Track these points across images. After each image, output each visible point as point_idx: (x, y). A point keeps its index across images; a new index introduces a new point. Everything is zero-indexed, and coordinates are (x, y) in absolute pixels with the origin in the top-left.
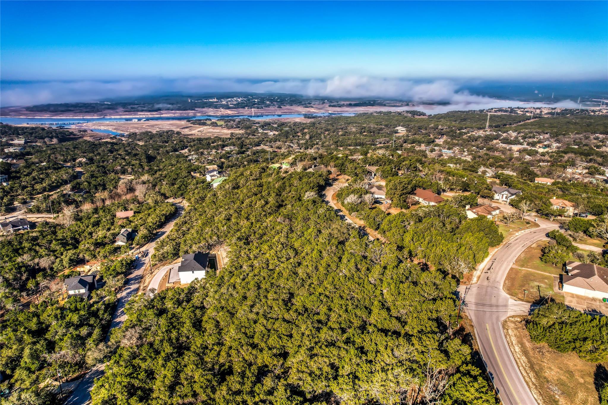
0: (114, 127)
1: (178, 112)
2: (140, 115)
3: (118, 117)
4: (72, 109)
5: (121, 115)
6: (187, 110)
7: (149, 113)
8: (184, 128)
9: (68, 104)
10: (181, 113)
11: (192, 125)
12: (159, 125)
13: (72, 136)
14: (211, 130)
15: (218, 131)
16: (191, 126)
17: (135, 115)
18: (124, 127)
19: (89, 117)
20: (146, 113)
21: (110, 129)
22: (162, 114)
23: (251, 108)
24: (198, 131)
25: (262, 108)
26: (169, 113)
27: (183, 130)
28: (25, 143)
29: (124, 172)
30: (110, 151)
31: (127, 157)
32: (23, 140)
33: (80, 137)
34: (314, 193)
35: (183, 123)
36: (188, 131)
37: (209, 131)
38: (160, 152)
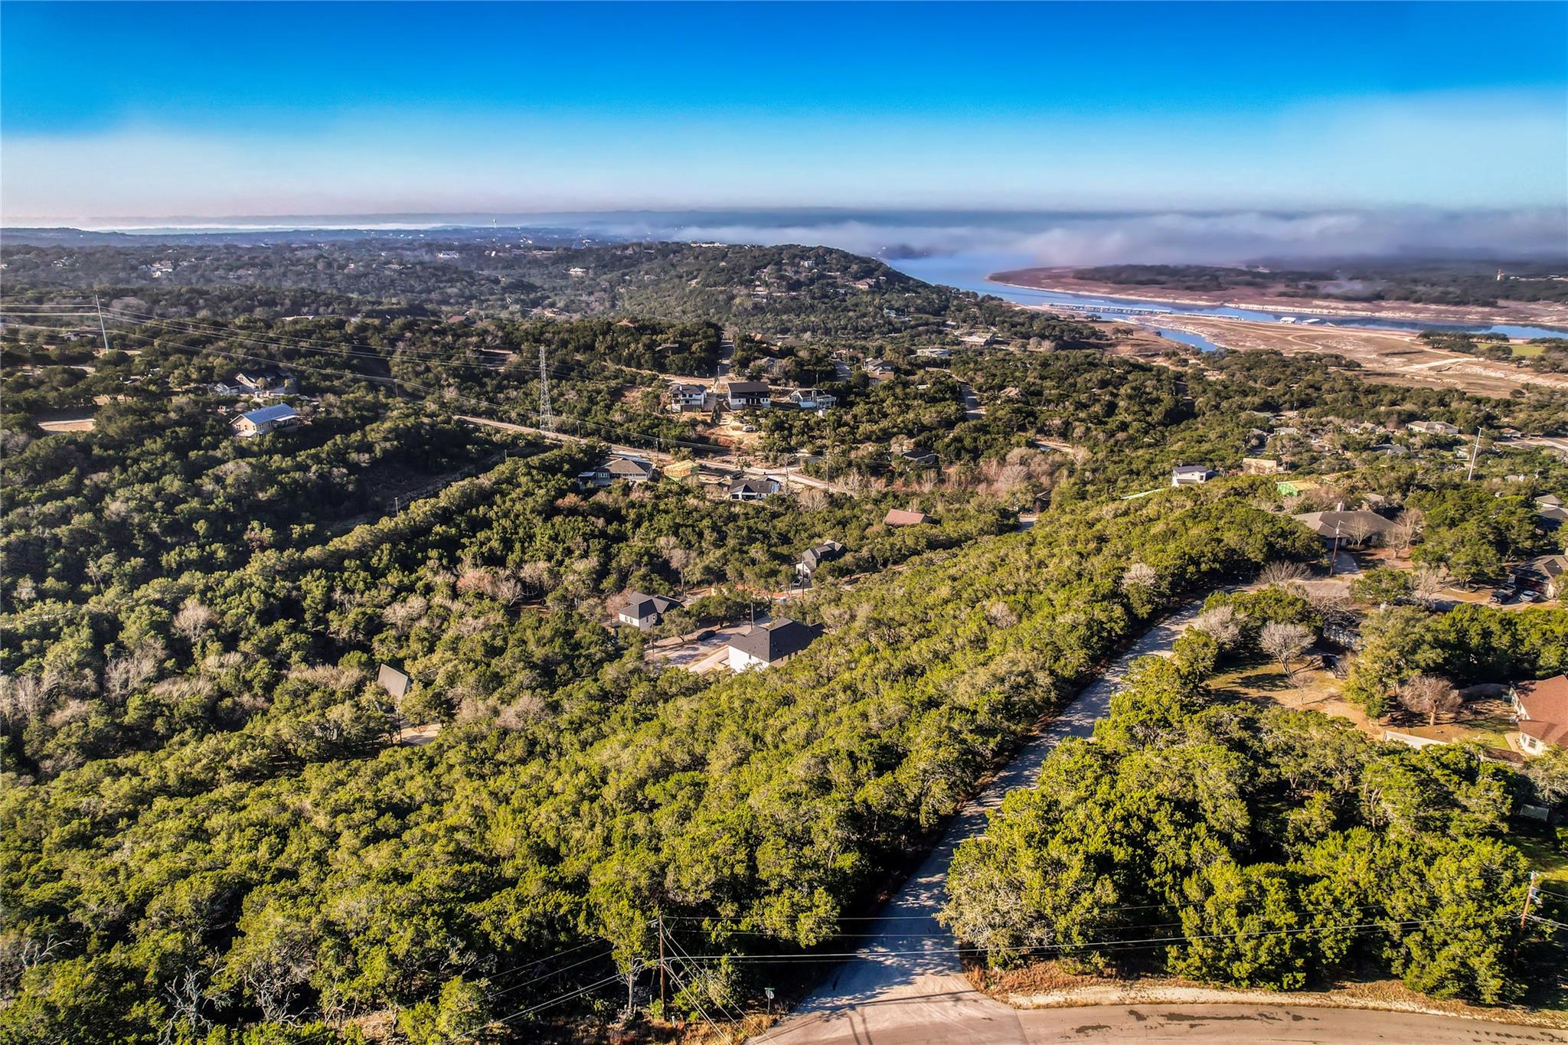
0: (1215, 331)
1: (1433, 307)
2: (1317, 307)
3: (1256, 307)
4: (1163, 278)
5: (1264, 303)
6: (1466, 303)
7: (1341, 305)
8: (1394, 354)
9: (1166, 267)
10: (1440, 312)
11: (1427, 349)
12: (1326, 337)
13: (1092, 340)
14: (1477, 369)
16: (1421, 352)
17: (1303, 305)
18: (1240, 333)
19: (1187, 302)
20: (1334, 305)
21: (1205, 333)
22: (1382, 309)
24: (1431, 369)
26: (1400, 309)
27: (1387, 359)
28: (987, 343)
29: (1065, 433)
30: (1103, 384)
31: (1122, 404)
32: (988, 336)
33: (1110, 345)
34: (1152, 572)
35: (1407, 339)
36: (1396, 364)
37: (1468, 370)
38: (1224, 404)
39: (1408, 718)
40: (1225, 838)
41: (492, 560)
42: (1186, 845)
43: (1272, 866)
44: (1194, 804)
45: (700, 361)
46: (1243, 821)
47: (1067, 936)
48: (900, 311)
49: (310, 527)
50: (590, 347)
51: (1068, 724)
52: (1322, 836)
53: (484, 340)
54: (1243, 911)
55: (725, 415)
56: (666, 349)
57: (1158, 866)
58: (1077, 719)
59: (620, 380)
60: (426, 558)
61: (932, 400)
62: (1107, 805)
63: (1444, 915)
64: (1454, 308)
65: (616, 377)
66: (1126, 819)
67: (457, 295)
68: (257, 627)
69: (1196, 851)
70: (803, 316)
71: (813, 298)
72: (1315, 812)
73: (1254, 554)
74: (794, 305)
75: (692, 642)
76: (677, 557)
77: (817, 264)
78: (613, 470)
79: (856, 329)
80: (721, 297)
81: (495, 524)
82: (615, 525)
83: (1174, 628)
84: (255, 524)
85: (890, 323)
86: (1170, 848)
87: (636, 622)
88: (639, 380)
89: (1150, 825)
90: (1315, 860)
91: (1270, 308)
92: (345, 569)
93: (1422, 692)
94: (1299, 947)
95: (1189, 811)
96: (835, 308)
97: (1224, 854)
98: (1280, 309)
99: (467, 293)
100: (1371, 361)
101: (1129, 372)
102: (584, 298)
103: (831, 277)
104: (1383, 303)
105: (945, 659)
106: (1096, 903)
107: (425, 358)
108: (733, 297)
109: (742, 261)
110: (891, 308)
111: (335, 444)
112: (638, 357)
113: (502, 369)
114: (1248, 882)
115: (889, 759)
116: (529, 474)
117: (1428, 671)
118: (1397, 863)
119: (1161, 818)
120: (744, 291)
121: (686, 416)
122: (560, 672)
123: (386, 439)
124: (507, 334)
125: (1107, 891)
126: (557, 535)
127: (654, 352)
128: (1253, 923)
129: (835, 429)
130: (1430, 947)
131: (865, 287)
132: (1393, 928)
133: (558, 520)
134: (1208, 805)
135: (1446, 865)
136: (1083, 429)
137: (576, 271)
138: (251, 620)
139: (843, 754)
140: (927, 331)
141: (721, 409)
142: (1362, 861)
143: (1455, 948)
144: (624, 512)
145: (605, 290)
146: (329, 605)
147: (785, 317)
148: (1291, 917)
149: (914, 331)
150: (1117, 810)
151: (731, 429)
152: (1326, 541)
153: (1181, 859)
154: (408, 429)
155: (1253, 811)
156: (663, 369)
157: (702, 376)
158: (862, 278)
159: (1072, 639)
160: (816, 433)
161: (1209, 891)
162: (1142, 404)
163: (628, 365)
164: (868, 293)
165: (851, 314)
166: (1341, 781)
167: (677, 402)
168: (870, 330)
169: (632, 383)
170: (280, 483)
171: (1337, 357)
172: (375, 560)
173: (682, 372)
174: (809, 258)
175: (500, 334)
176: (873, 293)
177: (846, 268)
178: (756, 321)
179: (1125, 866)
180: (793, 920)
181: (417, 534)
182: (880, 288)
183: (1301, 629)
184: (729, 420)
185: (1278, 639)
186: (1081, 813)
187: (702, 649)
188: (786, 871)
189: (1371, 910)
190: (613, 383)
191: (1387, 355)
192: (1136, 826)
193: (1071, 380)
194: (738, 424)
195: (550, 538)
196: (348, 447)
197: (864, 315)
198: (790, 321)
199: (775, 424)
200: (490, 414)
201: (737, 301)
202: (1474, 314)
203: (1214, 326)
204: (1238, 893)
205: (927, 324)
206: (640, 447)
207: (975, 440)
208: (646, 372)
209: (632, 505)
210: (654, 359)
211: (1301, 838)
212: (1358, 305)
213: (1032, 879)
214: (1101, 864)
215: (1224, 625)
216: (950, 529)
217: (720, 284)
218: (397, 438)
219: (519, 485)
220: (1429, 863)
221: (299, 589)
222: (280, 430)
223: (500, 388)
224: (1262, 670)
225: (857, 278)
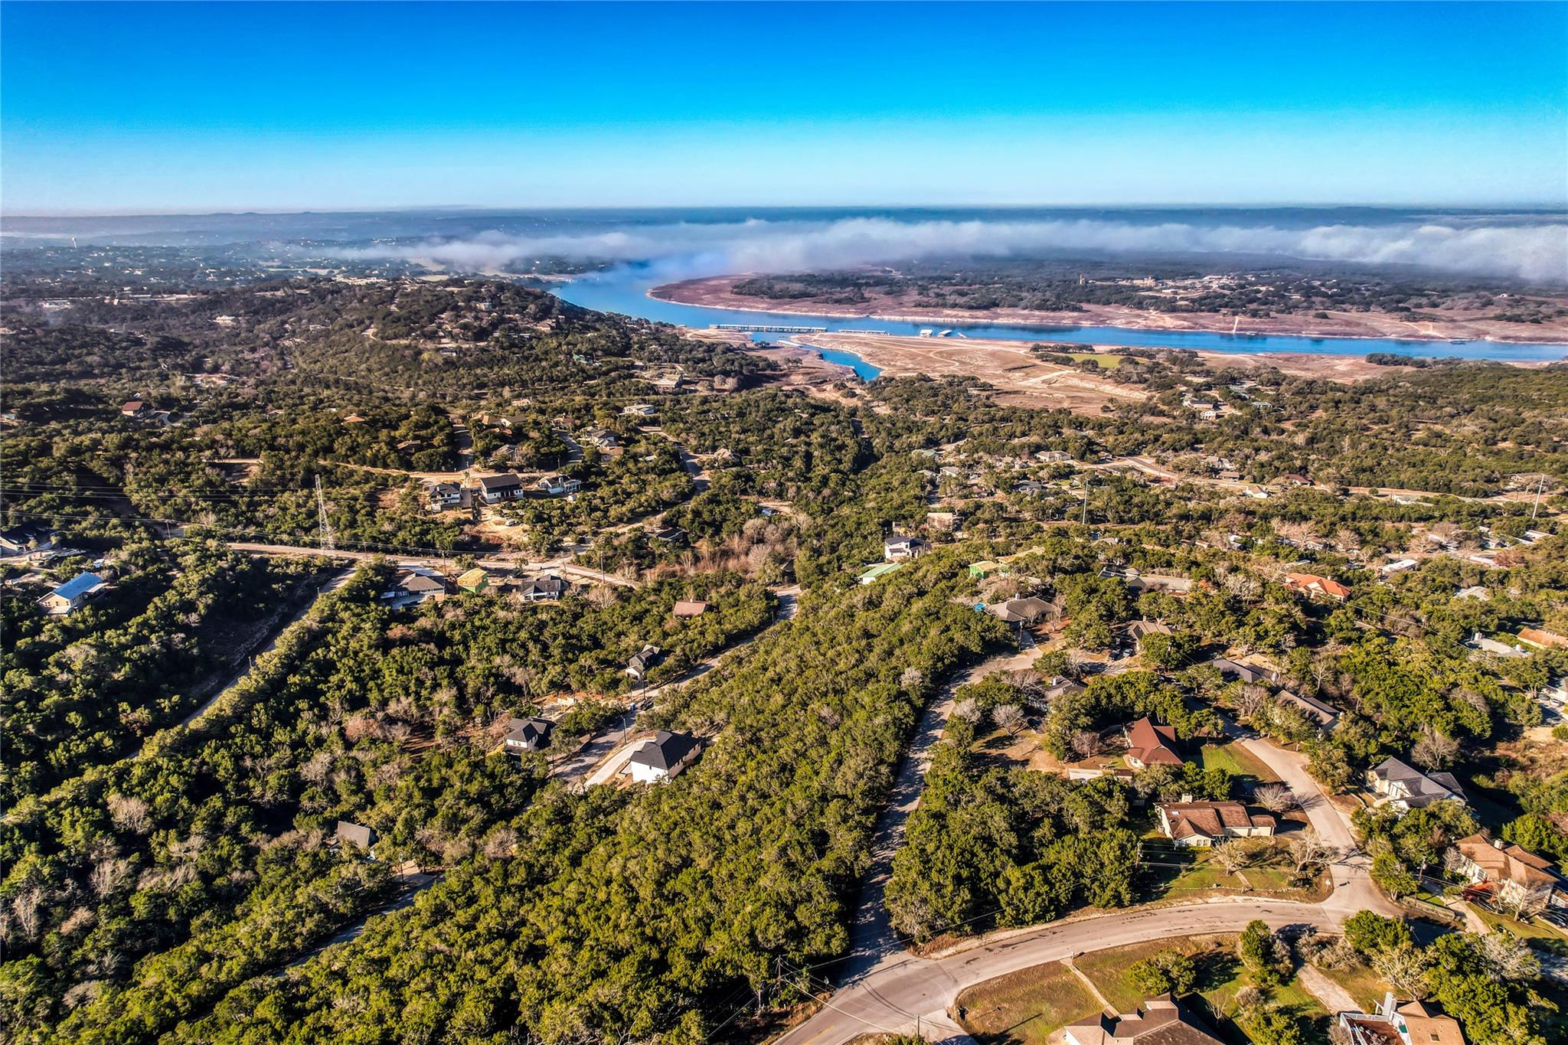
0: (869, 350)
1: (1037, 313)
2: (947, 316)
4: (811, 290)
5: (903, 314)
6: (1060, 309)
7: (967, 314)
8: (1015, 369)
9: (813, 276)
10: (1043, 318)
11: (1038, 362)
12: (961, 352)
13: (768, 372)
14: (1075, 382)
15: (1091, 385)
16: (1034, 365)
17: (936, 314)
20: (961, 313)
21: (860, 352)
22: (998, 316)
23: (1235, 314)
24: (1043, 382)
25: (1268, 315)
26: (1014, 315)
27: (1010, 374)
28: (678, 385)
29: (780, 495)
30: (797, 432)
31: (816, 453)
32: (677, 377)
33: (784, 375)
34: (918, 674)
35: (1022, 352)
36: (1018, 381)
37: (1070, 382)
38: (897, 444)
39: (1076, 757)
40: (1008, 853)
41: (356, 703)
42: (992, 861)
43: (1033, 864)
44: (990, 837)
45: (445, 455)
46: (1015, 842)
47: (952, 919)
48: (589, 355)
49: (175, 698)
50: (328, 450)
51: (899, 793)
52: (1051, 842)
53: (217, 453)
54: (1026, 889)
55: (484, 510)
56: (410, 447)
57: (983, 876)
58: (903, 789)
59: (373, 483)
60: (298, 711)
61: (663, 473)
62: (951, 847)
63: (1107, 872)
64: (1052, 314)
65: (367, 481)
66: (962, 854)
67: (99, 365)
68: (194, 808)
69: (997, 863)
70: (496, 369)
71: (502, 348)
72: (1045, 830)
73: (975, 648)
74: (485, 357)
75: (576, 754)
76: (520, 676)
77: (494, 306)
78: (411, 588)
79: (552, 380)
80: (407, 352)
81: (339, 665)
82: (448, 650)
83: (938, 710)
84: (124, 705)
85: (583, 371)
86: (986, 866)
87: (524, 745)
88: (390, 482)
89: (974, 855)
90: (1050, 855)
91: (909, 318)
92: (233, 736)
93: (1083, 741)
94: (1051, 900)
95: (988, 842)
96: (527, 359)
97: (1011, 862)
98: (918, 319)
99: (112, 361)
100: (998, 377)
101: (812, 415)
102: (248, 356)
103: (511, 320)
104: (999, 310)
105: (804, 755)
106: (964, 901)
107: (162, 480)
108: (420, 353)
109: (416, 307)
110: (579, 352)
111: (157, 608)
112: (384, 457)
113: (245, 482)
114: (1025, 875)
115: (821, 841)
116: (347, 608)
117: (1085, 729)
118: (1086, 850)
119: (977, 849)
120: (430, 345)
121: (450, 516)
122: (493, 800)
123: (201, 594)
124: (238, 442)
125: (966, 894)
126: (402, 667)
127: (397, 451)
128: (1031, 893)
129: (589, 515)
130: (1103, 887)
131: (547, 329)
132: (1087, 881)
133: (395, 651)
134: (997, 837)
135: (1105, 846)
136: (794, 489)
137: (224, 320)
138: (184, 802)
139: (794, 843)
140: (620, 377)
141: (478, 504)
142: (1071, 854)
143: (1112, 885)
144: (448, 634)
145: (266, 344)
146: (243, 773)
147: (478, 371)
148: (1046, 888)
149: (608, 379)
150: (956, 851)
151: (494, 524)
152: (1014, 626)
153: (992, 869)
154: (214, 578)
155: (1019, 837)
156: (410, 467)
157: (449, 470)
158: (542, 319)
159: (888, 735)
160: (573, 520)
161: (1008, 883)
162: (832, 452)
163: (374, 465)
164: (551, 335)
165: (544, 364)
166: (1053, 808)
167: (436, 502)
168: (565, 380)
169: (384, 485)
170: (129, 660)
171: (973, 379)
172: (255, 721)
173: (430, 468)
174: (483, 300)
175: (230, 443)
176: (557, 334)
177: (525, 308)
178: (449, 377)
179: (968, 878)
180: (827, 943)
181: (274, 686)
182: (561, 329)
183: (1015, 707)
184: (489, 515)
185: (1003, 716)
186: (939, 854)
187: (589, 760)
188: (818, 920)
189: (1077, 875)
190: (367, 488)
191: (1010, 370)
192: (967, 856)
193: (768, 432)
194: (498, 518)
195: (398, 672)
196: (170, 608)
197: (556, 364)
198: (485, 375)
199: (536, 516)
200: (260, 539)
201: (425, 356)
202: (1067, 318)
203: (866, 344)
204: (1022, 881)
205: (616, 369)
206: (417, 554)
207: (711, 511)
208: (394, 472)
209: (453, 626)
210: (400, 459)
211: (1042, 845)
212: (979, 313)
213: (931, 896)
214: (958, 880)
215: (972, 711)
216: (734, 621)
217: (402, 337)
218: (209, 590)
219: (342, 621)
220: (1098, 847)
221: (203, 763)
222: (97, 601)
223: (253, 506)
224: (996, 734)
225: (538, 319)
